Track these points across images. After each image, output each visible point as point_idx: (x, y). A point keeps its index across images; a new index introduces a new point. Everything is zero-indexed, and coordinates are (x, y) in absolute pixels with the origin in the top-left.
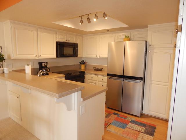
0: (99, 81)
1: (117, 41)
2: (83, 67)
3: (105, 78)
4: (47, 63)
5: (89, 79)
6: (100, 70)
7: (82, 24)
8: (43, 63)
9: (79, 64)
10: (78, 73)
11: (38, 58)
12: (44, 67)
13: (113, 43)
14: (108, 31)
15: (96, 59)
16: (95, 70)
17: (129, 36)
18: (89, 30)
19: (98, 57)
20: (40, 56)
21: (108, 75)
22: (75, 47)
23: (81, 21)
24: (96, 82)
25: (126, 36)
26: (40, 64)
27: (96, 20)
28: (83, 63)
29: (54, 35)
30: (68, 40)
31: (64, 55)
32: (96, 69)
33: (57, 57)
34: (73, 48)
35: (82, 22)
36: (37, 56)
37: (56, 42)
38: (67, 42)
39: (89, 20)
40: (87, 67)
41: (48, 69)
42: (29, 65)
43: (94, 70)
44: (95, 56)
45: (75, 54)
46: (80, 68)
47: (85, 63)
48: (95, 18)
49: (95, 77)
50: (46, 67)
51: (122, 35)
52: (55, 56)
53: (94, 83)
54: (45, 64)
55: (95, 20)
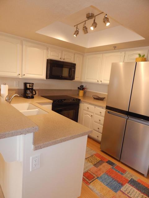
0: (96, 114)
1: (126, 61)
2: (81, 93)
3: (104, 111)
4: (33, 84)
5: (84, 110)
6: (101, 99)
7: (76, 36)
8: (28, 83)
9: (77, 89)
10: (71, 101)
11: (22, 76)
12: (29, 89)
13: (121, 64)
14: (115, 48)
15: (97, 84)
16: (95, 99)
17: (144, 55)
18: (88, 46)
19: (100, 83)
20: (24, 75)
21: (108, 108)
22: (72, 67)
23: (76, 31)
24: (92, 114)
25: (140, 55)
26: (25, 84)
27: (94, 28)
28: (82, 88)
29: (45, 51)
30: (63, 58)
31: (62, 76)
32: (97, 97)
33: (46, 78)
34: (69, 69)
35: (78, 34)
36: (19, 75)
37: (47, 59)
38: (62, 60)
39: (85, 30)
40: (87, 94)
41: (34, 92)
42: (5, 84)
43: (93, 99)
44: (95, 81)
45: (71, 77)
46: (78, 94)
47: (84, 88)
48: (92, 25)
49: (91, 107)
50: (32, 89)
51: (135, 54)
52: (43, 76)
53: (89, 115)
54: (30, 85)
55: (92, 28)
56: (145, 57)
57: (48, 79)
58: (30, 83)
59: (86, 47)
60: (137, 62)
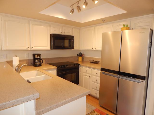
0: (93, 75)
1: (114, 30)
2: (80, 59)
3: (99, 72)
4: (40, 54)
5: (83, 72)
6: (96, 63)
7: (72, 13)
8: (35, 54)
9: (77, 56)
10: (72, 66)
11: (30, 49)
12: (37, 59)
13: (110, 33)
14: (103, 21)
15: (92, 51)
16: (91, 63)
17: (128, 25)
18: (83, 22)
19: (94, 49)
20: (32, 48)
21: (102, 69)
22: (71, 39)
23: (71, 10)
24: (90, 76)
25: (124, 25)
26: (34, 55)
27: (85, 6)
28: (80, 55)
29: (48, 28)
30: (63, 32)
32: (93, 61)
33: (51, 49)
34: (68, 40)
35: (73, 12)
36: (28, 48)
37: (51, 34)
38: (63, 34)
39: (79, 8)
40: (85, 60)
41: (41, 61)
42: (16, 56)
43: (90, 63)
44: (91, 48)
45: (71, 47)
46: (78, 60)
47: (82, 55)
48: (84, 4)
49: (89, 70)
50: (40, 59)
51: (119, 25)
52: (49, 48)
53: (88, 76)
54: (37, 56)
55: (84, 6)
56: (128, 26)
57: (52, 50)
58: (38, 54)
59: (81, 22)
60: (123, 31)
